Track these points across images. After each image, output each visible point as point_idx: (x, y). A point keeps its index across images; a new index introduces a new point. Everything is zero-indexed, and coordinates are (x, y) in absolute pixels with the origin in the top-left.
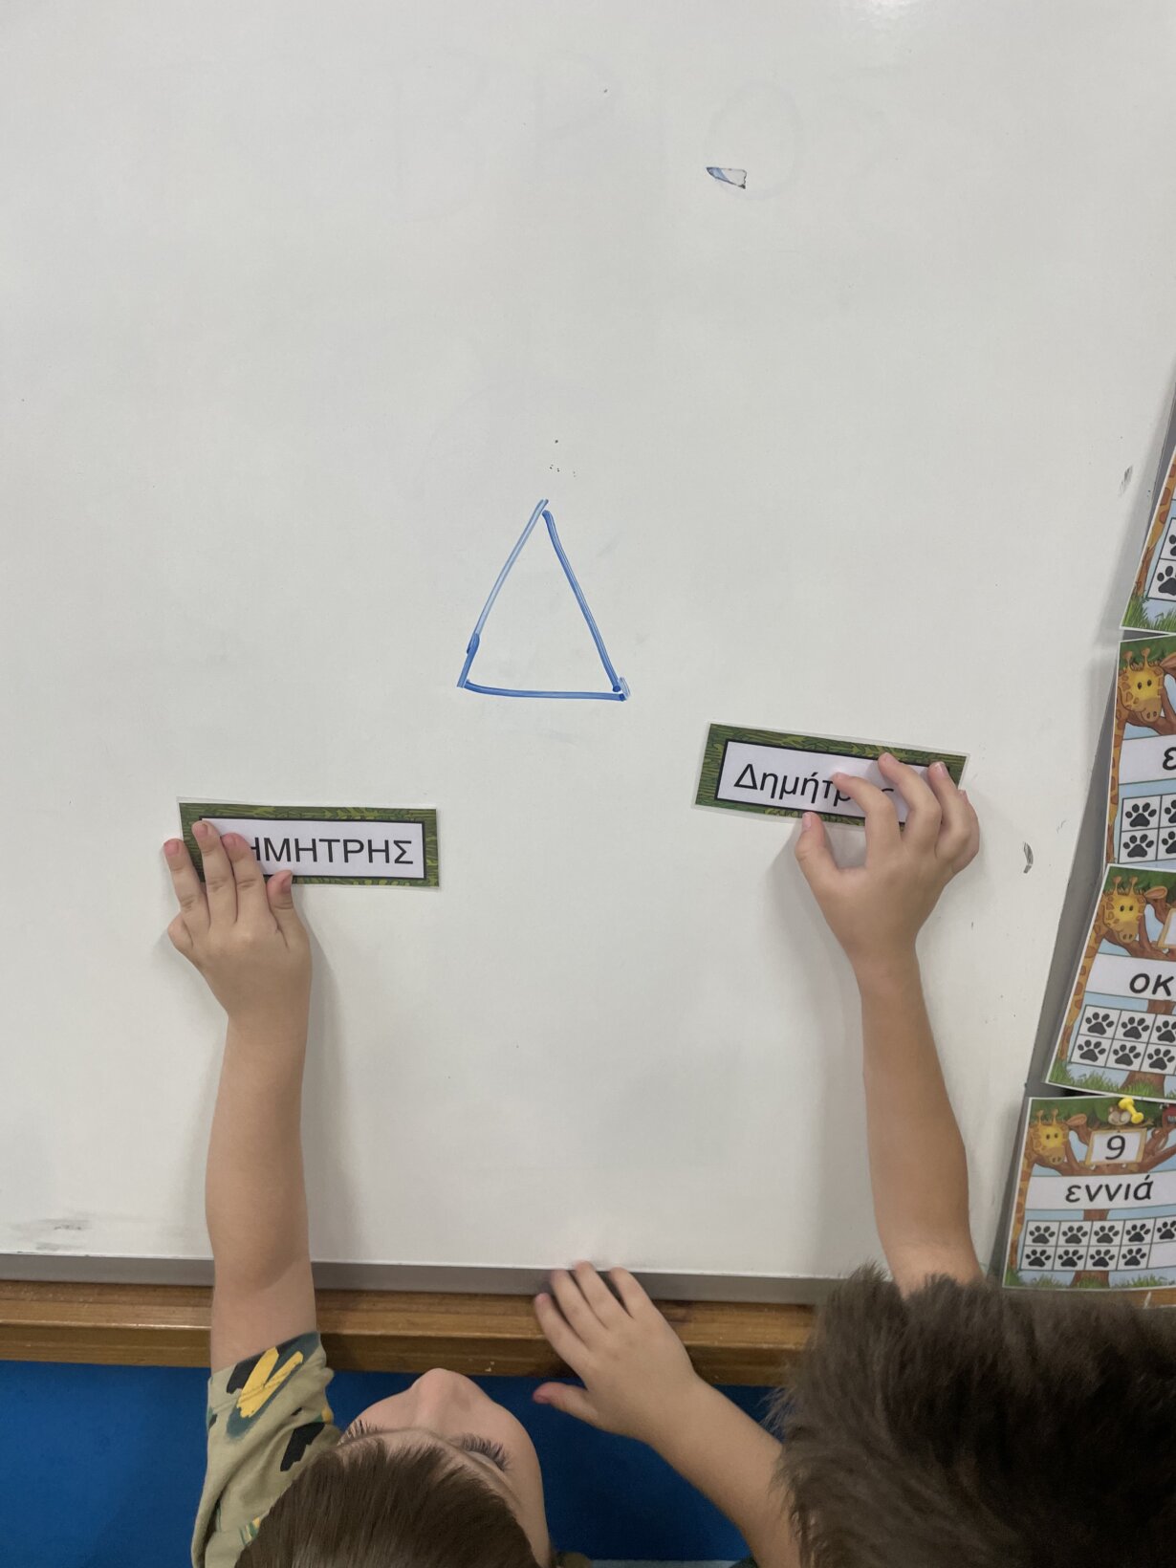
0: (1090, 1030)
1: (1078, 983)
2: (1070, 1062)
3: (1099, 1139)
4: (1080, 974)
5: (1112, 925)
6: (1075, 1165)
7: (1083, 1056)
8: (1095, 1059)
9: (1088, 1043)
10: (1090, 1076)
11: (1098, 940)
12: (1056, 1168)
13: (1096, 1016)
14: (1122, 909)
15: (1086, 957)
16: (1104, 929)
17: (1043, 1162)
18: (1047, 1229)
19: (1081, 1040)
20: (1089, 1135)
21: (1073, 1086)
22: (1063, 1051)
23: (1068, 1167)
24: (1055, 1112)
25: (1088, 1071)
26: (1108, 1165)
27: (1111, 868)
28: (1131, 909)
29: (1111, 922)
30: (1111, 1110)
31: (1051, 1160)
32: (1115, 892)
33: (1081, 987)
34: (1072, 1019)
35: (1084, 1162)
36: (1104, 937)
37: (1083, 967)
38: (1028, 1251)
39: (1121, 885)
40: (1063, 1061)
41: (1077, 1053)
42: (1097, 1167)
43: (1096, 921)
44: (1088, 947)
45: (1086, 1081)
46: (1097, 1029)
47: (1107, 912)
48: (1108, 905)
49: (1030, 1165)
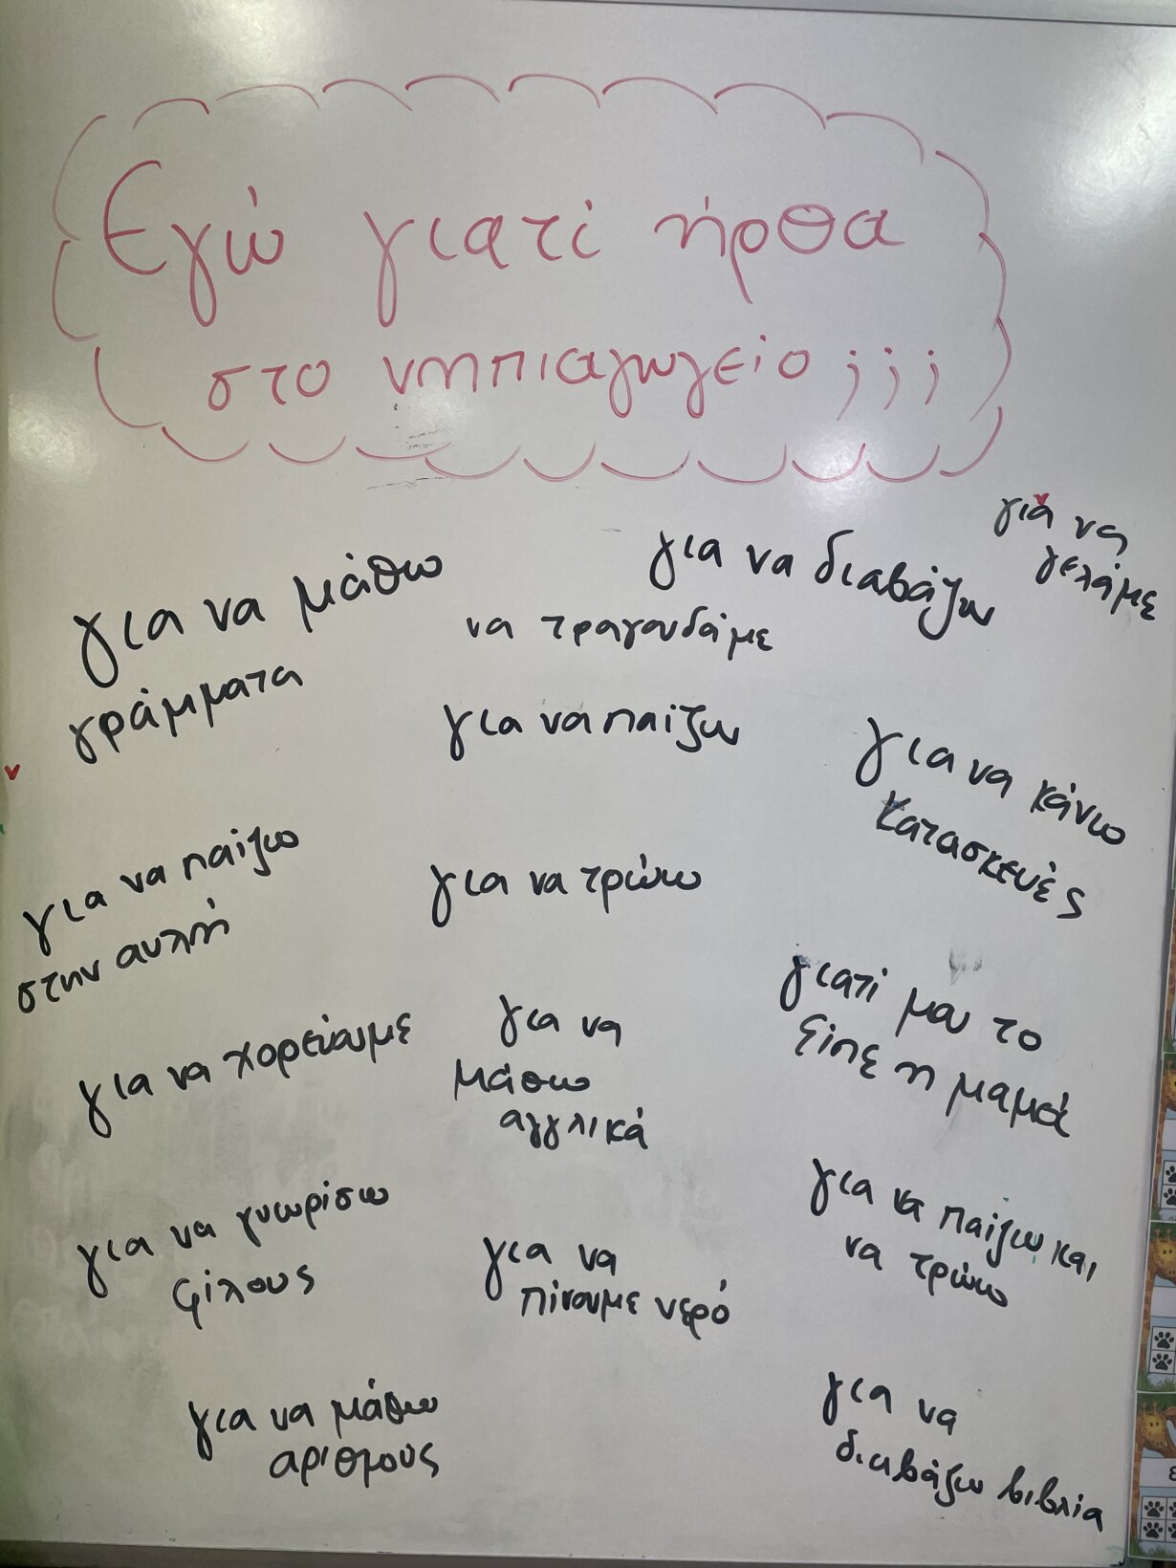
0: (1159, 1345)
2: (1149, 1373)
7: (1157, 1367)
8: (1166, 1368)
9: (1159, 1356)
13: (1161, 1334)
14: (1165, 1252)
18: (1158, 1504)
19: (1154, 1355)
22: (1143, 1365)
23: (1169, 1450)
25: (1162, 1378)
31: (1155, 1443)
33: (1147, 1313)
34: (1145, 1339)
36: (1157, 1273)
38: (1145, 1523)
39: (1161, 1235)
40: (1144, 1371)
41: (1153, 1364)
45: (1162, 1387)
46: (1164, 1344)
47: (1155, 1256)
49: (1140, 1449)
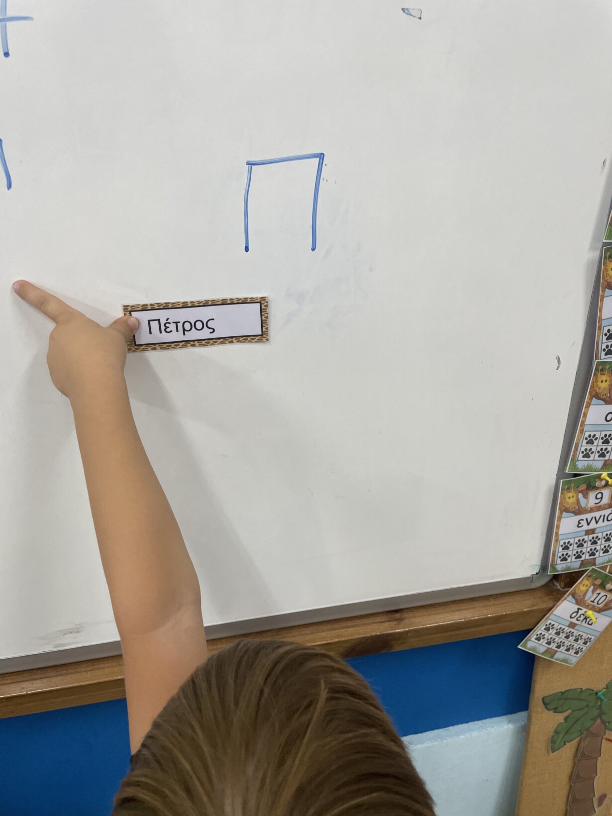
0: (587, 443)
1: (582, 421)
2: (578, 460)
3: (592, 495)
4: (583, 416)
5: (597, 391)
6: (582, 510)
7: (583, 457)
8: (589, 457)
9: (586, 450)
10: (587, 465)
11: (591, 399)
12: (573, 512)
13: (590, 436)
14: (602, 382)
15: (585, 408)
16: (594, 393)
17: (567, 510)
18: (569, 542)
19: (583, 449)
20: (587, 494)
21: (579, 472)
22: (574, 456)
23: (578, 511)
24: (573, 485)
25: (586, 463)
26: (596, 507)
27: (597, 362)
28: (606, 381)
29: (597, 389)
30: (597, 480)
31: (570, 509)
32: (599, 374)
33: (583, 422)
34: (579, 439)
35: (585, 507)
36: (594, 396)
37: (584, 413)
38: (560, 554)
39: (602, 370)
40: (575, 460)
41: (581, 455)
42: (591, 509)
43: (590, 389)
44: (587, 402)
45: (585, 468)
46: (590, 442)
47: (595, 384)
48: (596, 381)
49: (561, 513)
